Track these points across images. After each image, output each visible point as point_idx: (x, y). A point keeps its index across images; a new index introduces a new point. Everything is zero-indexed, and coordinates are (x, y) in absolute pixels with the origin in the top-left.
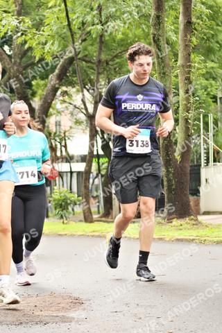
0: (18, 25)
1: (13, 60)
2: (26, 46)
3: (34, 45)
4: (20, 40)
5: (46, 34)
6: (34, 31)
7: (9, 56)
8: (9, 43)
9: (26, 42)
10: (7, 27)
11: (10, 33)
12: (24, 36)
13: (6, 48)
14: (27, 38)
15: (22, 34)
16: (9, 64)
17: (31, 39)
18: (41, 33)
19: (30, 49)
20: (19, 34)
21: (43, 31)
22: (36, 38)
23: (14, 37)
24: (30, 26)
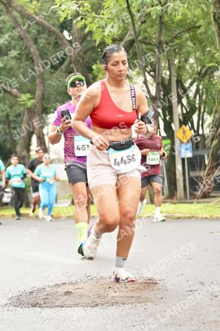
0: (78, 9)
2: (86, 30)
3: (94, 29)
4: (80, 25)
5: (106, 17)
6: (94, 14)
7: (69, 41)
8: (69, 28)
9: (85, 26)
10: (66, 12)
11: (69, 18)
12: (83, 20)
13: (66, 33)
14: (87, 22)
15: (82, 19)
17: (91, 23)
18: (101, 16)
19: (90, 33)
20: (79, 18)
21: (103, 14)
22: (96, 21)
23: (74, 22)
24: (90, 10)
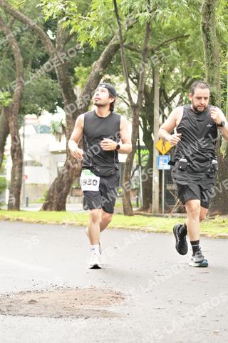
0: (64, 9)
1: (57, 45)
2: (71, 32)
3: (79, 30)
4: (65, 25)
5: (92, 19)
6: (80, 16)
7: (52, 41)
8: (53, 27)
9: (70, 27)
10: (52, 11)
11: (54, 17)
12: (69, 21)
13: (49, 32)
14: (73, 23)
15: (67, 19)
16: (52, 49)
17: (76, 24)
18: (87, 18)
19: (75, 34)
20: (64, 19)
21: (89, 16)
22: (81, 23)
23: (59, 22)
24: (76, 11)
